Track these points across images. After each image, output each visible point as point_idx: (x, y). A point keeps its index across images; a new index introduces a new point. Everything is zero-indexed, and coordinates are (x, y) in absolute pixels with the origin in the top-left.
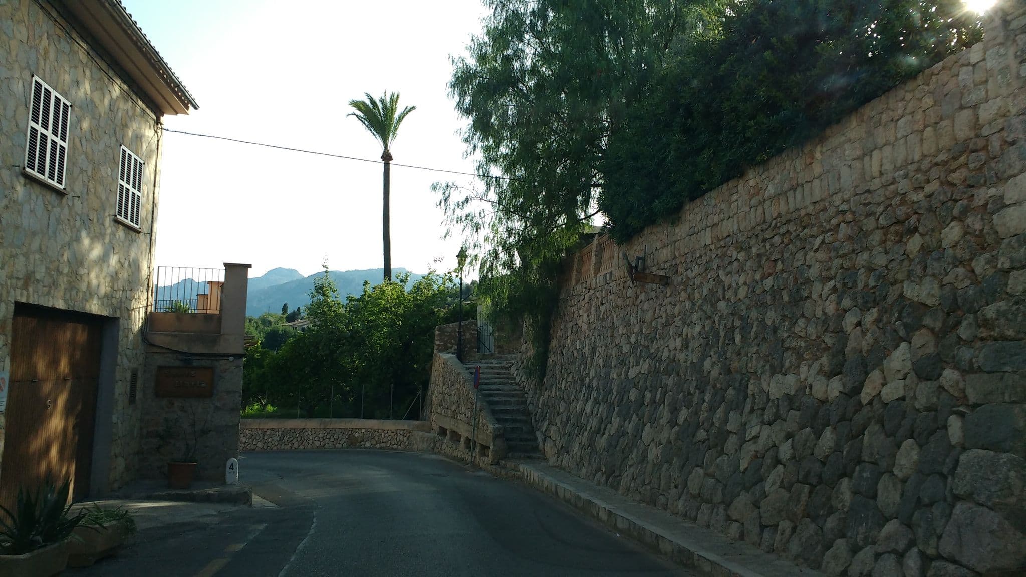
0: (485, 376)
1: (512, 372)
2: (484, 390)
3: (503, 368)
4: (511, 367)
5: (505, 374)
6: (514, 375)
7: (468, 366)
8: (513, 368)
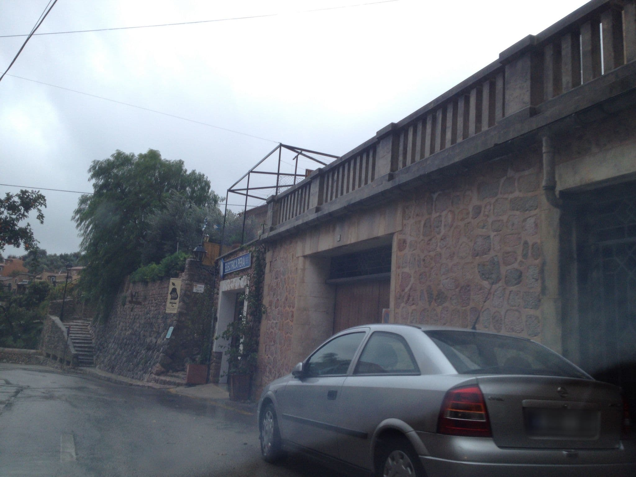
0: (73, 329)
1: (88, 328)
2: (72, 336)
3: (84, 326)
4: (88, 325)
5: (84, 329)
6: (89, 330)
7: (66, 324)
8: (89, 326)
